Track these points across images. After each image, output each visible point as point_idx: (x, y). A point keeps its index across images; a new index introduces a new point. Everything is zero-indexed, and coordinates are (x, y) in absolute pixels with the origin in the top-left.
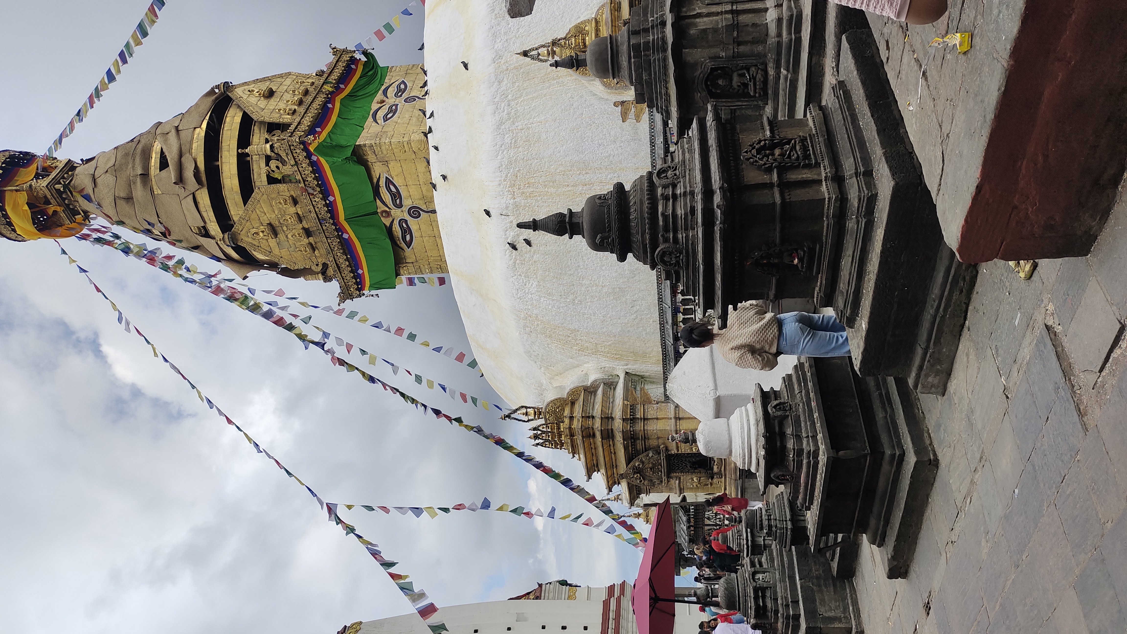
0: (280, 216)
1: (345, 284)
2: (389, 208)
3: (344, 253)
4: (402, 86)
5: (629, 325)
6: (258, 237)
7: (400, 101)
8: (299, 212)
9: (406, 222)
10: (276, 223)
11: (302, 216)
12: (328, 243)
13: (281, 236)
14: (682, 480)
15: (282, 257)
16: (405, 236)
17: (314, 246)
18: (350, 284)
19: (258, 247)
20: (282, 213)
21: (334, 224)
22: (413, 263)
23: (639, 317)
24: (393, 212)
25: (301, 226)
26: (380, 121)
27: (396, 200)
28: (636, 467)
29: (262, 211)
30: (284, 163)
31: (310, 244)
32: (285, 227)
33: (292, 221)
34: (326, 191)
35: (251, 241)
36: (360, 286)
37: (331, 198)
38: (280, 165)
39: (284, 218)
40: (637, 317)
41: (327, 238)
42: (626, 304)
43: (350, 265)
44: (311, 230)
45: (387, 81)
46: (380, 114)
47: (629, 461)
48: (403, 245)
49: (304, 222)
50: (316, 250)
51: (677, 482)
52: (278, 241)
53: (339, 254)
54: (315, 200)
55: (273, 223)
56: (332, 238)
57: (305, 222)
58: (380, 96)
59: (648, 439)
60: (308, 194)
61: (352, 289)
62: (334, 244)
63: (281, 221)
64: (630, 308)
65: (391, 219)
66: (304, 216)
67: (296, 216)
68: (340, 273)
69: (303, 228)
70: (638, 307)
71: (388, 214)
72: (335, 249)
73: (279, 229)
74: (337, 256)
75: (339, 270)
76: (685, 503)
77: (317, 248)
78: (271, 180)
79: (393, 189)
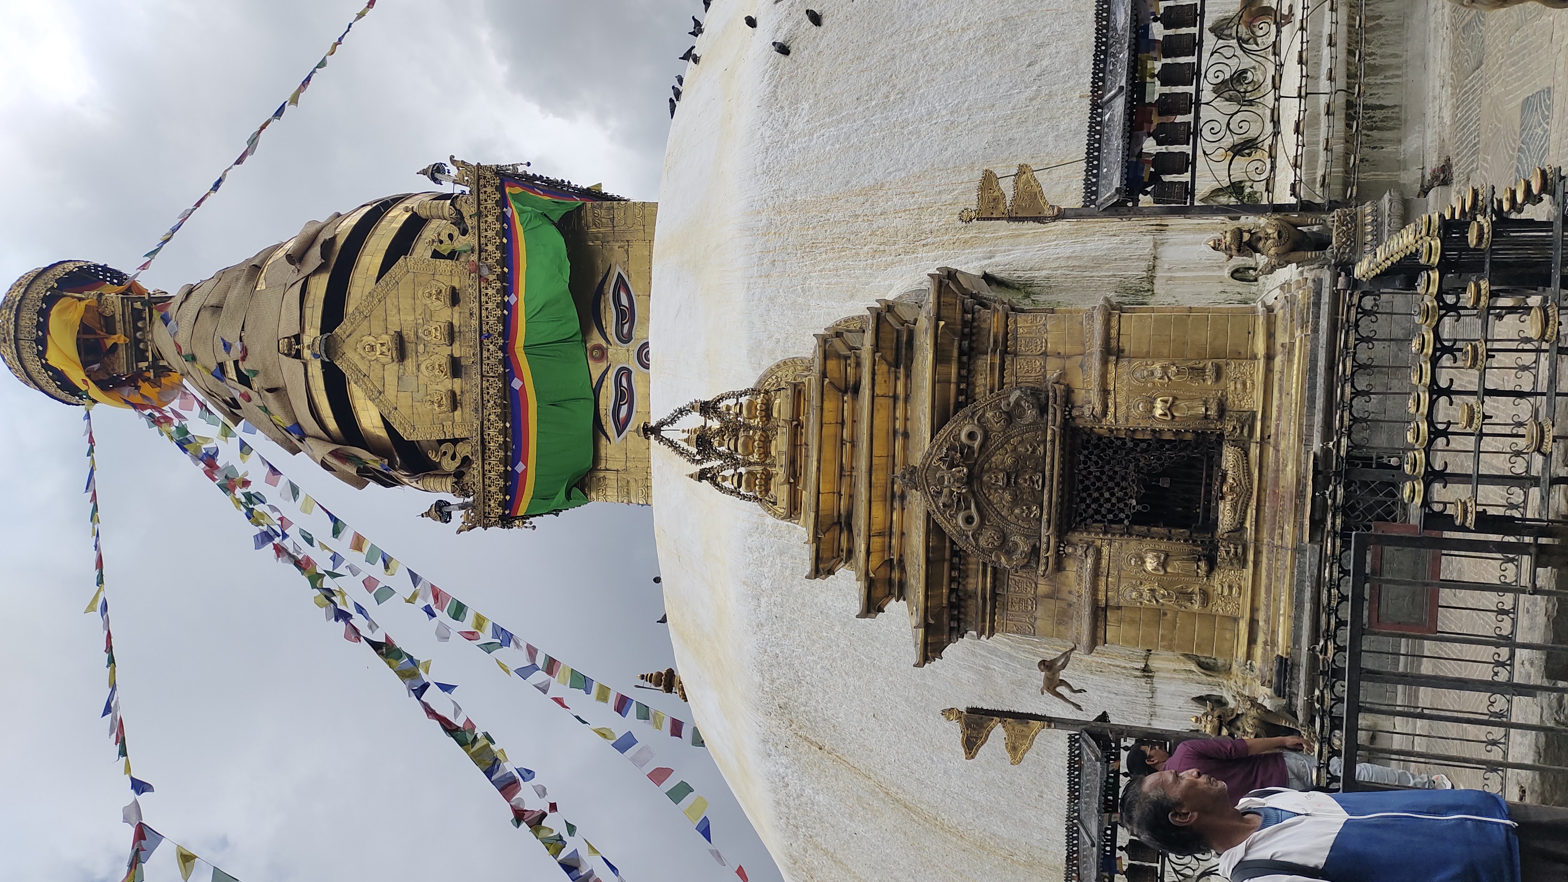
0: (421, 321)
1: (484, 488)
2: (608, 341)
3: (503, 418)
5: (1014, 121)
6: (371, 356)
8: (454, 322)
9: (629, 372)
10: (409, 335)
11: (456, 329)
12: (482, 388)
13: (410, 363)
14: (1104, 563)
15: (396, 409)
16: (620, 406)
17: (458, 398)
18: (493, 489)
19: (365, 375)
20: (428, 316)
21: (503, 348)
22: (618, 471)
23: (1045, 91)
24: (611, 351)
25: (447, 351)
27: (623, 325)
28: (963, 446)
29: (396, 303)
31: (453, 394)
32: (422, 346)
33: (436, 335)
35: (356, 361)
36: (508, 498)
37: (513, 299)
38: (456, 233)
39: (425, 327)
40: (1039, 91)
41: (482, 376)
42: (1017, 59)
43: (505, 446)
44: (464, 362)
47: (940, 419)
48: (610, 427)
49: (456, 345)
50: (459, 408)
51: (1090, 561)
52: (401, 371)
53: (493, 417)
54: (486, 291)
55: (404, 333)
56: (491, 379)
57: (458, 343)
59: (1015, 354)
60: (480, 277)
61: (492, 503)
62: (491, 391)
63: (420, 331)
64: (1023, 68)
65: (604, 366)
66: (460, 332)
67: (446, 328)
68: (483, 460)
69: (452, 356)
70: (1045, 63)
71: (603, 353)
72: (489, 405)
73: (410, 347)
74: (489, 420)
75: (483, 453)
76: (1105, 724)
77: (461, 404)
79: (624, 301)
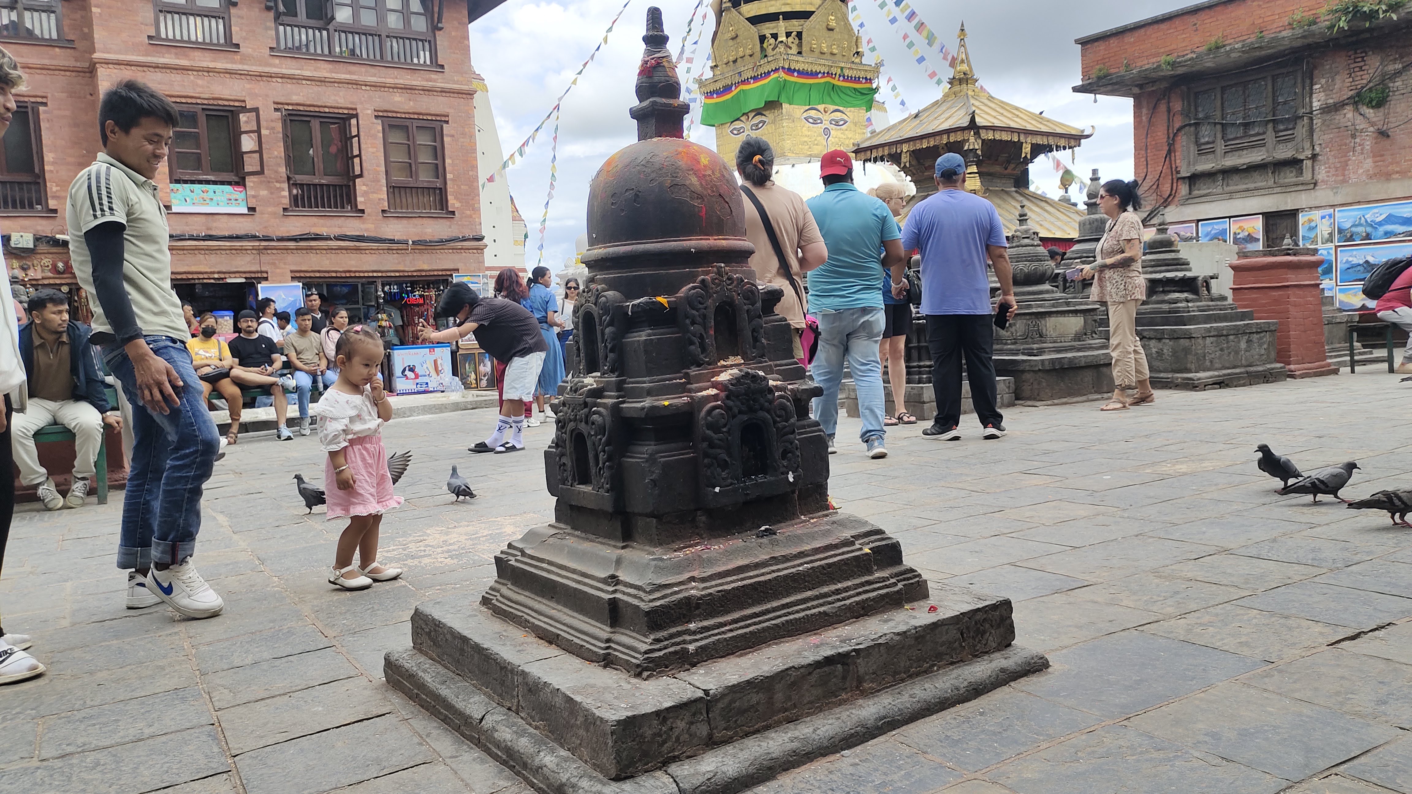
1: (707, 85)
4: (841, 123)
7: (826, 124)
10: (738, 40)
13: (731, 43)
26: (805, 115)
30: (773, 49)
34: (755, 78)
37: (752, 81)
45: (847, 110)
46: (813, 113)
58: (833, 107)
62: (729, 80)
63: (741, 44)
68: (715, 81)
73: (736, 41)
75: (717, 80)
78: (762, 38)
